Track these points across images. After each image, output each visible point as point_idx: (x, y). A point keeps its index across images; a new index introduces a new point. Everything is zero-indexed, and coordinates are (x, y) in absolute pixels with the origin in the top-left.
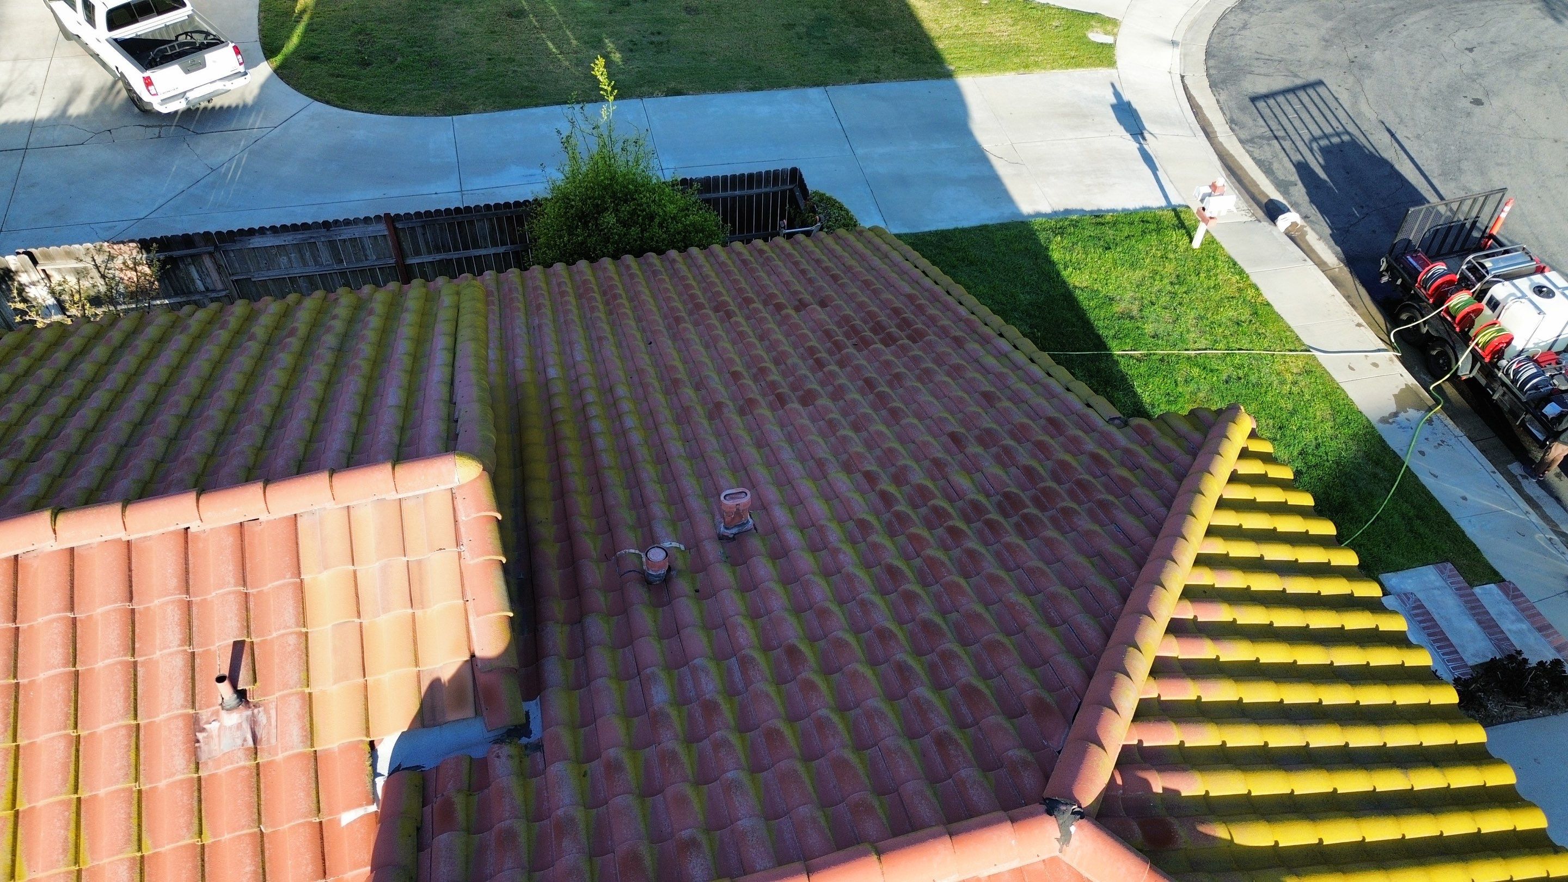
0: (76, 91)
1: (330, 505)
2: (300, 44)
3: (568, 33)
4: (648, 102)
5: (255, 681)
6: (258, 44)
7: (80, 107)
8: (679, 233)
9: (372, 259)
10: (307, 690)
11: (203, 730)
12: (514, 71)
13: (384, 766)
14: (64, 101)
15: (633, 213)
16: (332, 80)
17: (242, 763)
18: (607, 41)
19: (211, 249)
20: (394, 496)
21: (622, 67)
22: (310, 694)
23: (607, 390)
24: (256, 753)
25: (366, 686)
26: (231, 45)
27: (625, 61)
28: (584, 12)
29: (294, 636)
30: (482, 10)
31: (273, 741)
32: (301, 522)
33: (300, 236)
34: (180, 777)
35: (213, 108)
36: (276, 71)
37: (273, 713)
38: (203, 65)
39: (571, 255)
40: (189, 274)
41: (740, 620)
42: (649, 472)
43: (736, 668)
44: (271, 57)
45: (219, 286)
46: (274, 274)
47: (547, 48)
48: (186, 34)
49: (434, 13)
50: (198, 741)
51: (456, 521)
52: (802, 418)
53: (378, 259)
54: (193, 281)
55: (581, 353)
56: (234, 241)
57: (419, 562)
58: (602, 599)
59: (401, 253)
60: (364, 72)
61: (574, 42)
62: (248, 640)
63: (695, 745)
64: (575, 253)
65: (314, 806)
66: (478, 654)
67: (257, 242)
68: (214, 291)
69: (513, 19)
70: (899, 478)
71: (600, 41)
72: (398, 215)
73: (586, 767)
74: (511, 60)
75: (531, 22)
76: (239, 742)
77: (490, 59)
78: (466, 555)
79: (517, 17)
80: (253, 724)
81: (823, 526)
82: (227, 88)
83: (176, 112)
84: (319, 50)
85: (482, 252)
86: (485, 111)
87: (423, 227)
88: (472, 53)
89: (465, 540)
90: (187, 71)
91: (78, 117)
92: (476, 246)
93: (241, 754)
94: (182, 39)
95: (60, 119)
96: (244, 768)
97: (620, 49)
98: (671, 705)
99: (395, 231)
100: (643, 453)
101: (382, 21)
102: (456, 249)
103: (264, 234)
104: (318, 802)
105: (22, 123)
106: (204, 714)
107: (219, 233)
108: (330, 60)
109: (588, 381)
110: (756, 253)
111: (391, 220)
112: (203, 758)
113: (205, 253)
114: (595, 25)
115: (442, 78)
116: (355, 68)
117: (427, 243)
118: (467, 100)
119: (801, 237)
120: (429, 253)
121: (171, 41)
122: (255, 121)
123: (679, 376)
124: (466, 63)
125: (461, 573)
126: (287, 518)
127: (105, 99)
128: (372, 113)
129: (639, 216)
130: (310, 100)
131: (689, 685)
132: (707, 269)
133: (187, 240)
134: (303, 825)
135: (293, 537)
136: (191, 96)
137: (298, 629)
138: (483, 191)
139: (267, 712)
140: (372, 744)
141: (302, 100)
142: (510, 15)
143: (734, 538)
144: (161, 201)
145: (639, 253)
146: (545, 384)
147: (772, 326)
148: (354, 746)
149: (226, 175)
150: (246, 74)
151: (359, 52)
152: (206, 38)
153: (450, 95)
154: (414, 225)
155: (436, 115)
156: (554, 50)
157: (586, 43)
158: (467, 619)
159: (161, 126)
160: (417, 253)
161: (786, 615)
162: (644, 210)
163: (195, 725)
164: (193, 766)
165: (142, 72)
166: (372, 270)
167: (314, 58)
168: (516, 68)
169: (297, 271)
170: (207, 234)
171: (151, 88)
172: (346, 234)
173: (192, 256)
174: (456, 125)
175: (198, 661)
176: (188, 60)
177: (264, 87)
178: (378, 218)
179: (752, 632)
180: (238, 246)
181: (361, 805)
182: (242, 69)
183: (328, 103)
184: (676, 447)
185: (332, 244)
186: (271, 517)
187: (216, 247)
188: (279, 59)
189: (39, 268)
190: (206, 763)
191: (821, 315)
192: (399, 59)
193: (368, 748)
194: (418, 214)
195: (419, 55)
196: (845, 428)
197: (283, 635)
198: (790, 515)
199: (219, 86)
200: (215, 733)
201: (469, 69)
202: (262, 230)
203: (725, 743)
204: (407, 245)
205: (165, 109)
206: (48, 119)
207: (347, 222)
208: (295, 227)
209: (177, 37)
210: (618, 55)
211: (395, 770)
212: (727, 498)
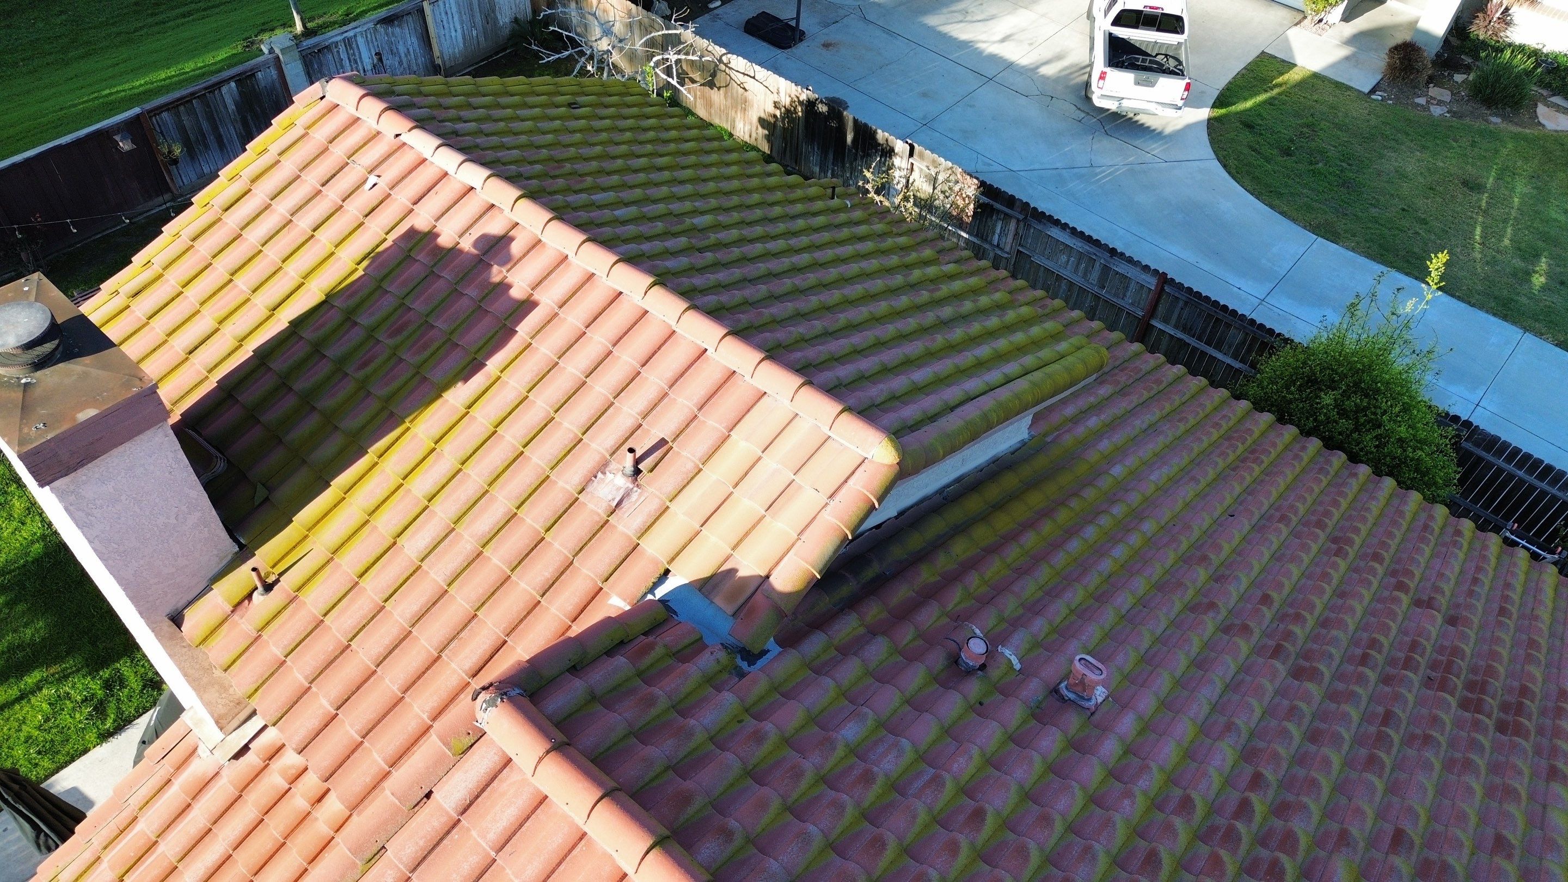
0: (1059, 58)
1: (787, 402)
2: (1250, 110)
3: (1509, 230)
4: (1530, 340)
5: (651, 471)
6: (1216, 93)
7: (1049, 71)
8: (1394, 458)
9: (1126, 302)
10: (668, 503)
11: (604, 473)
12: (1417, 233)
13: (660, 592)
14: (1044, 60)
15: (1359, 410)
16: (1246, 151)
17: (600, 511)
18: (1544, 260)
19: (1021, 217)
20: (826, 430)
21: (1536, 293)
22: (668, 507)
23: (1138, 516)
24: (612, 513)
25: (698, 533)
26: (1187, 80)
27: (1544, 288)
28: (1547, 222)
29: (692, 464)
30: (1441, 164)
31: (627, 515)
32: (765, 398)
33: (1087, 247)
34: (568, 487)
35: (1137, 121)
36: (1209, 120)
37: (643, 498)
38: (1152, 84)
39: (1272, 405)
40: (995, 226)
41: (975, 752)
42: (1077, 595)
43: (926, 778)
44: (1217, 107)
45: (1007, 249)
46: (1050, 265)
47: (1472, 233)
48: (1166, 56)
49: (1393, 144)
50: (596, 477)
51: (846, 481)
52: (1271, 681)
53: (1132, 304)
54: (994, 233)
55: (1160, 475)
56: (1040, 222)
57: (800, 487)
58: (909, 637)
59: (1152, 312)
60: (1280, 159)
61: (1507, 242)
62: (671, 444)
63: (824, 787)
64: (1277, 406)
65: (606, 575)
66: (771, 579)
67: (1055, 232)
68: (1002, 249)
69: (1465, 189)
70: (1281, 809)
71: (1537, 256)
72: (1172, 280)
73: (748, 718)
74: (1424, 222)
75: (1480, 200)
76: (610, 497)
77: (1403, 210)
78: (829, 508)
79: (1471, 189)
80: (627, 494)
81: (1148, 767)
82: (1156, 112)
83: (1108, 110)
84: (1260, 122)
85: (1219, 356)
86: (1353, 250)
87: (1186, 303)
88: (1392, 195)
89: (838, 497)
90: (1137, 83)
91: (1043, 76)
92: (1218, 347)
93: (604, 505)
94: (1159, 58)
95: (1030, 72)
96: (599, 515)
97: (1549, 275)
98: (847, 745)
99: (1160, 291)
100: (1093, 580)
101: (1339, 127)
102: (1199, 339)
103: (1065, 229)
104: (611, 575)
105: (1006, 60)
106: (613, 466)
107: (1035, 209)
108: (1261, 134)
109: (1135, 498)
110: (1450, 530)
111: (1163, 279)
112: (589, 489)
113: (1016, 218)
114: (1546, 238)
115: (1342, 201)
116: (1275, 152)
117: (1179, 317)
118: (1346, 231)
119: (1522, 555)
120: (1176, 327)
121: (1150, 56)
122: (1156, 148)
123: (1212, 557)
124: (1378, 200)
125: (815, 518)
126: (759, 390)
127: (1071, 73)
128: (1252, 194)
129: (1366, 415)
130: (1213, 156)
131: (880, 749)
132: (1375, 508)
133: (1011, 201)
134: (592, 579)
135: (751, 404)
136: (1126, 104)
137: (698, 462)
138: (1281, 312)
139: (640, 495)
140: (667, 572)
141: (1208, 152)
142: (1465, 183)
143: (1062, 699)
144: (1037, 166)
145: (1330, 444)
146: (1097, 473)
147: (1367, 595)
148: (656, 562)
149: (1097, 175)
150: (1180, 108)
151: (1292, 141)
152: (1175, 67)
153: (1335, 219)
154: (1179, 296)
155: (1305, 227)
156: (1477, 237)
157: (1519, 249)
158: (788, 551)
159: (1088, 114)
160: (1166, 320)
161: (1014, 788)
162: (1375, 414)
163: (603, 467)
164: (580, 488)
165: (1105, 66)
166: (1121, 310)
167: (1249, 126)
168: (1421, 231)
169: (1067, 273)
170: (1027, 204)
171: (1101, 82)
172: (1122, 268)
173: (1006, 214)
174: (1314, 246)
175: (639, 431)
176: (1144, 75)
177: (1189, 127)
178: (1156, 271)
179: (971, 769)
180: (1040, 227)
181: (625, 600)
182: (1180, 103)
183: (1225, 166)
184: (1125, 600)
185: (1106, 269)
186: (751, 381)
187: (1025, 218)
188: (1223, 111)
189: (911, 160)
190: (588, 493)
191: (1434, 625)
192: (1320, 165)
193: (662, 571)
194: (1190, 290)
195: (1342, 171)
196: (1299, 725)
197: (688, 458)
198: (1135, 732)
199: (1152, 107)
200: (607, 481)
201: (1375, 207)
202: (1065, 226)
203: (841, 808)
204: (1161, 309)
205: (1098, 102)
206: (1023, 67)
207: (1130, 260)
208: (1089, 239)
209: (1157, 55)
210: (1543, 279)
211: (663, 601)
212: (1083, 662)
